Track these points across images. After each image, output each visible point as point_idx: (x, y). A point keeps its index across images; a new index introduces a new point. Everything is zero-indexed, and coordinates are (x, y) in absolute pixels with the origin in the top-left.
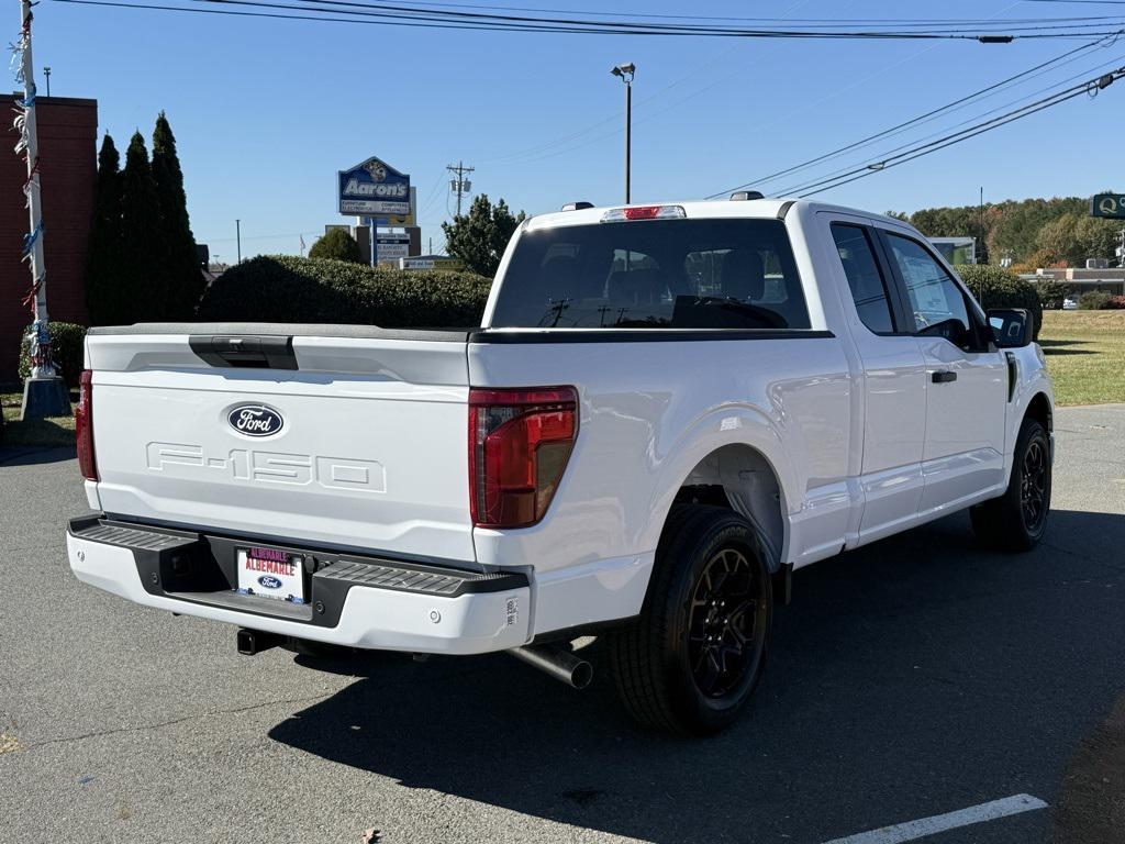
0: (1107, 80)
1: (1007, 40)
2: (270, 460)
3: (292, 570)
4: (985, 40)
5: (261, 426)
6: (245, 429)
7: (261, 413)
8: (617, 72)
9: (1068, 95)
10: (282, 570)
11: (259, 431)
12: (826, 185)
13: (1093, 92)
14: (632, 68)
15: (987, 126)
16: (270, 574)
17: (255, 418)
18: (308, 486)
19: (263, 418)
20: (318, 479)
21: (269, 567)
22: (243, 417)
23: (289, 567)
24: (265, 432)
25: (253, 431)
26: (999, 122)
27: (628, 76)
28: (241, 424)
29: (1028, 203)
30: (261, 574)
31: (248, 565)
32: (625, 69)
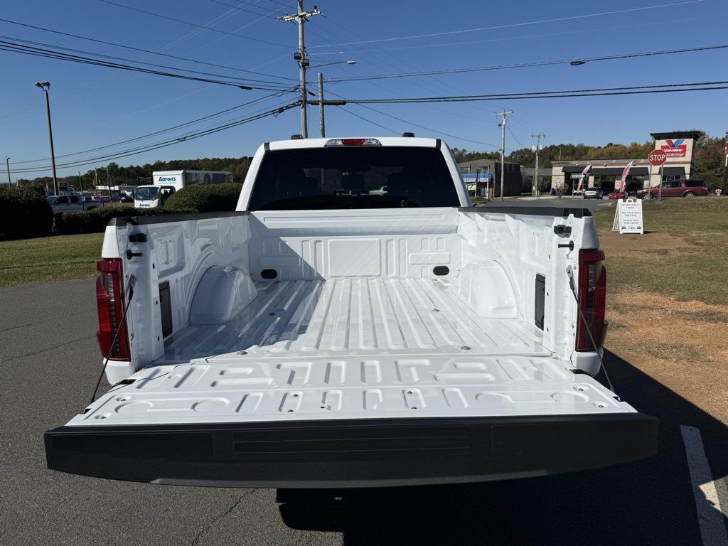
0: (281, 110)
1: (250, 88)
4: (242, 87)
8: (39, 85)
9: (265, 115)
12: (161, 145)
13: (276, 114)
14: (48, 84)
15: (232, 125)
26: (237, 124)
27: (46, 88)
29: (214, 159)
32: (44, 84)
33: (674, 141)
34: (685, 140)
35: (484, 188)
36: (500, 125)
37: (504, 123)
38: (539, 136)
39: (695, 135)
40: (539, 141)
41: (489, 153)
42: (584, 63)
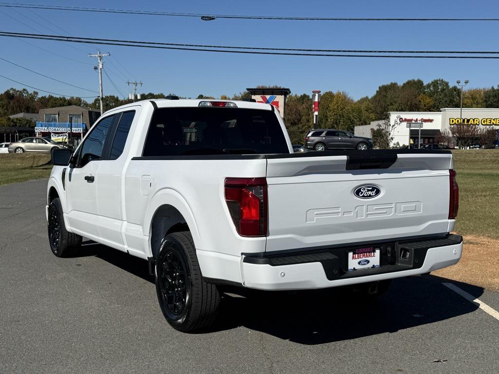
2: (375, 208)
3: (374, 254)
5: (371, 194)
6: (363, 196)
7: (371, 188)
10: (369, 256)
11: (370, 196)
16: (364, 259)
17: (368, 190)
18: (391, 216)
19: (371, 190)
20: (396, 212)
21: (364, 256)
22: (362, 191)
23: (372, 253)
24: (373, 196)
25: (367, 196)
28: (361, 194)
30: (360, 260)
31: (353, 258)
33: (268, 97)
34: (278, 96)
35: (77, 139)
36: (96, 68)
37: (101, 66)
38: (136, 84)
39: (285, 92)
40: (136, 90)
41: (67, 98)
42: (214, 19)
